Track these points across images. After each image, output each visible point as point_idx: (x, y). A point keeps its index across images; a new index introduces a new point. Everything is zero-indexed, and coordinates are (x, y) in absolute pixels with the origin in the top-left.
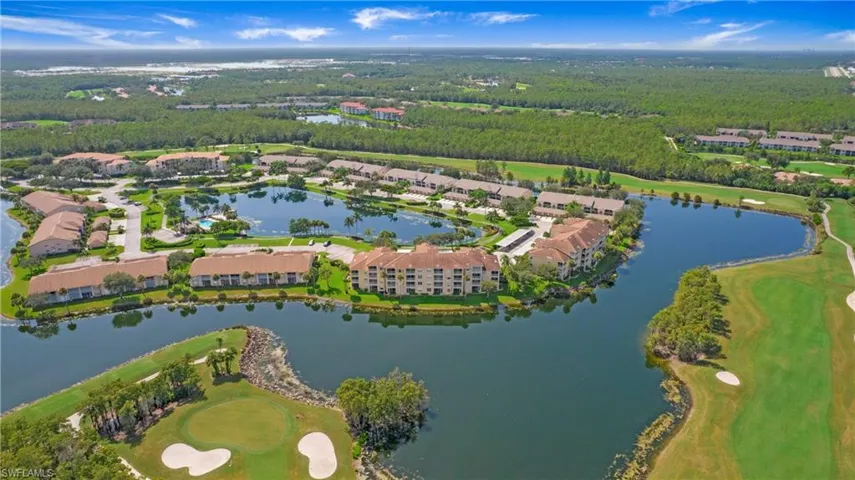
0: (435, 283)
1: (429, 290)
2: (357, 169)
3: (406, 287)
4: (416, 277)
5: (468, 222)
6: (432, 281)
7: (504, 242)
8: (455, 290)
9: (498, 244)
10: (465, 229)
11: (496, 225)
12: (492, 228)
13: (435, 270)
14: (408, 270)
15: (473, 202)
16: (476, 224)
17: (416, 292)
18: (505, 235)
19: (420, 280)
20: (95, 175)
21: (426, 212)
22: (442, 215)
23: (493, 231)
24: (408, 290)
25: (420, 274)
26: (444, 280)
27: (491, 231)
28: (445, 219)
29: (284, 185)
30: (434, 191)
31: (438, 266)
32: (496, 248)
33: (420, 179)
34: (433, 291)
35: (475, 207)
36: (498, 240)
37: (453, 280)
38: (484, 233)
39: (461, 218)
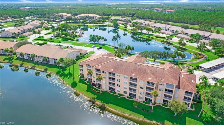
0: (130, 89)
1: (125, 92)
2: (142, 23)
3: (108, 86)
4: (116, 80)
5: (184, 49)
6: (128, 86)
7: (206, 65)
8: (146, 99)
9: (201, 65)
10: (182, 53)
11: (203, 54)
12: (200, 55)
13: (131, 78)
14: (110, 73)
15: (192, 40)
16: (189, 51)
17: (116, 91)
18: (208, 60)
19: (119, 83)
20: (62, 20)
21: (163, 41)
22: (171, 44)
23: (199, 57)
24: (110, 88)
25: (119, 78)
26: (138, 88)
27: (198, 56)
28: (172, 46)
29: (112, 26)
30: (172, 33)
31: (133, 76)
32: (198, 68)
33: (167, 28)
34: (127, 95)
35: (192, 43)
36: (202, 62)
37: (145, 91)
38: (193, 57)
39: (181, 46)
